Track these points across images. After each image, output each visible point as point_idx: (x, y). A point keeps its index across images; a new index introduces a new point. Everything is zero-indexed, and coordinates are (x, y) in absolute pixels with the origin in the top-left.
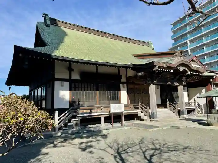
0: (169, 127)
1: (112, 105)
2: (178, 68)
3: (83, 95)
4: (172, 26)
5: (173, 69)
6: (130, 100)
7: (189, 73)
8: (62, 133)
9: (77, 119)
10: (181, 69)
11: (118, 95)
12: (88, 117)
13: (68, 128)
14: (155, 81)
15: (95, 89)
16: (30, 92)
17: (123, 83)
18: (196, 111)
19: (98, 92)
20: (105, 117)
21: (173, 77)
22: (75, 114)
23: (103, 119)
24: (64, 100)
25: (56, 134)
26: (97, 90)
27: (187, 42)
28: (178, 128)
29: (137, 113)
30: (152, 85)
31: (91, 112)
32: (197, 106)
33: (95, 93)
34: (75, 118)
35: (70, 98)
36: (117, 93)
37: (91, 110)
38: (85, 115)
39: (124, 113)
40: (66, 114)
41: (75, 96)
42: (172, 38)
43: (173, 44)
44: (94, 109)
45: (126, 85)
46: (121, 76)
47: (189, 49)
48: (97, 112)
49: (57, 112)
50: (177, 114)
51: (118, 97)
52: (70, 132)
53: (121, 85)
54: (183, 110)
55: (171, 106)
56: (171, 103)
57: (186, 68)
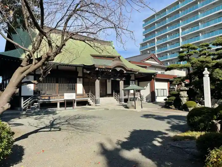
0: (104, 109)
1: (65, 94)
2: (116, 69)
3: (45, 86)
4: (144, 23)
5: (112, 69)
6: (85, 91)
7: (125, 72)
8: (27, 112)
9: (38, 104)
10: (118, 69)
11: (74, 86)
12: (47, 102)
13: (31, 109)
14: (99, 78)
15: (55, 82)
16: (2, 81)
17: (80, 77)
18: (138, 99)
19: (57, 84)
20: (60, 103)
21: (116, 75)
22: (36, 100)
23: (58, 105)
24: (30, 90)
25: (22, 112)
26: (57, 82)
28: (108, 109)
29: (87, 100)
30: (97, 80)
31: (49, 99)
32: (139, 96)
33: (55, 85)
34: (37, 103)
35: (34, 88)
36: (74, 85)
37: (49, 97)
38: (45, 101)
39: (77, 100)
40: (30, 99)
41: (38, 87)
42: (143, 34)
43: (144, 40)
44: (52, 96)
45: (82, 79)
46: (78, 72)
47: (156, 45)
48: (54, 99)
49: (23, 98)
51: (74, 88)
52: (32, 112)
53: (78, 79)
54: (122, 98)
55: (116, 95)
56: (116, 93)
57: (122, 69)
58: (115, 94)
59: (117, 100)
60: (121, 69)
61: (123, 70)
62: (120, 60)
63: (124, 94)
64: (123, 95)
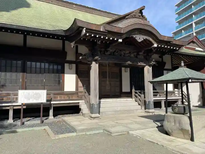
2: (134, 36)
4: (176, 7)
7: (155, 45)
10: (140, 38)
11: (59, 78)
14: (96, 57)
17: (70, 62)
23: (11, 113)
27: (192, 24)
29: (78, 104)
36: (59, 76)
42: (176, 21)
43: (177, 27)
50: (143, 108)
54: (149, 102)
55: (137, 95)
56: (137, 91)
57: (148, 38)
58: (136, 93)
59: (139, 105)
60: (145, 37)
61: (151, 39)
62: (145, 18)
63: (154, 92)
64: (152, 94)
